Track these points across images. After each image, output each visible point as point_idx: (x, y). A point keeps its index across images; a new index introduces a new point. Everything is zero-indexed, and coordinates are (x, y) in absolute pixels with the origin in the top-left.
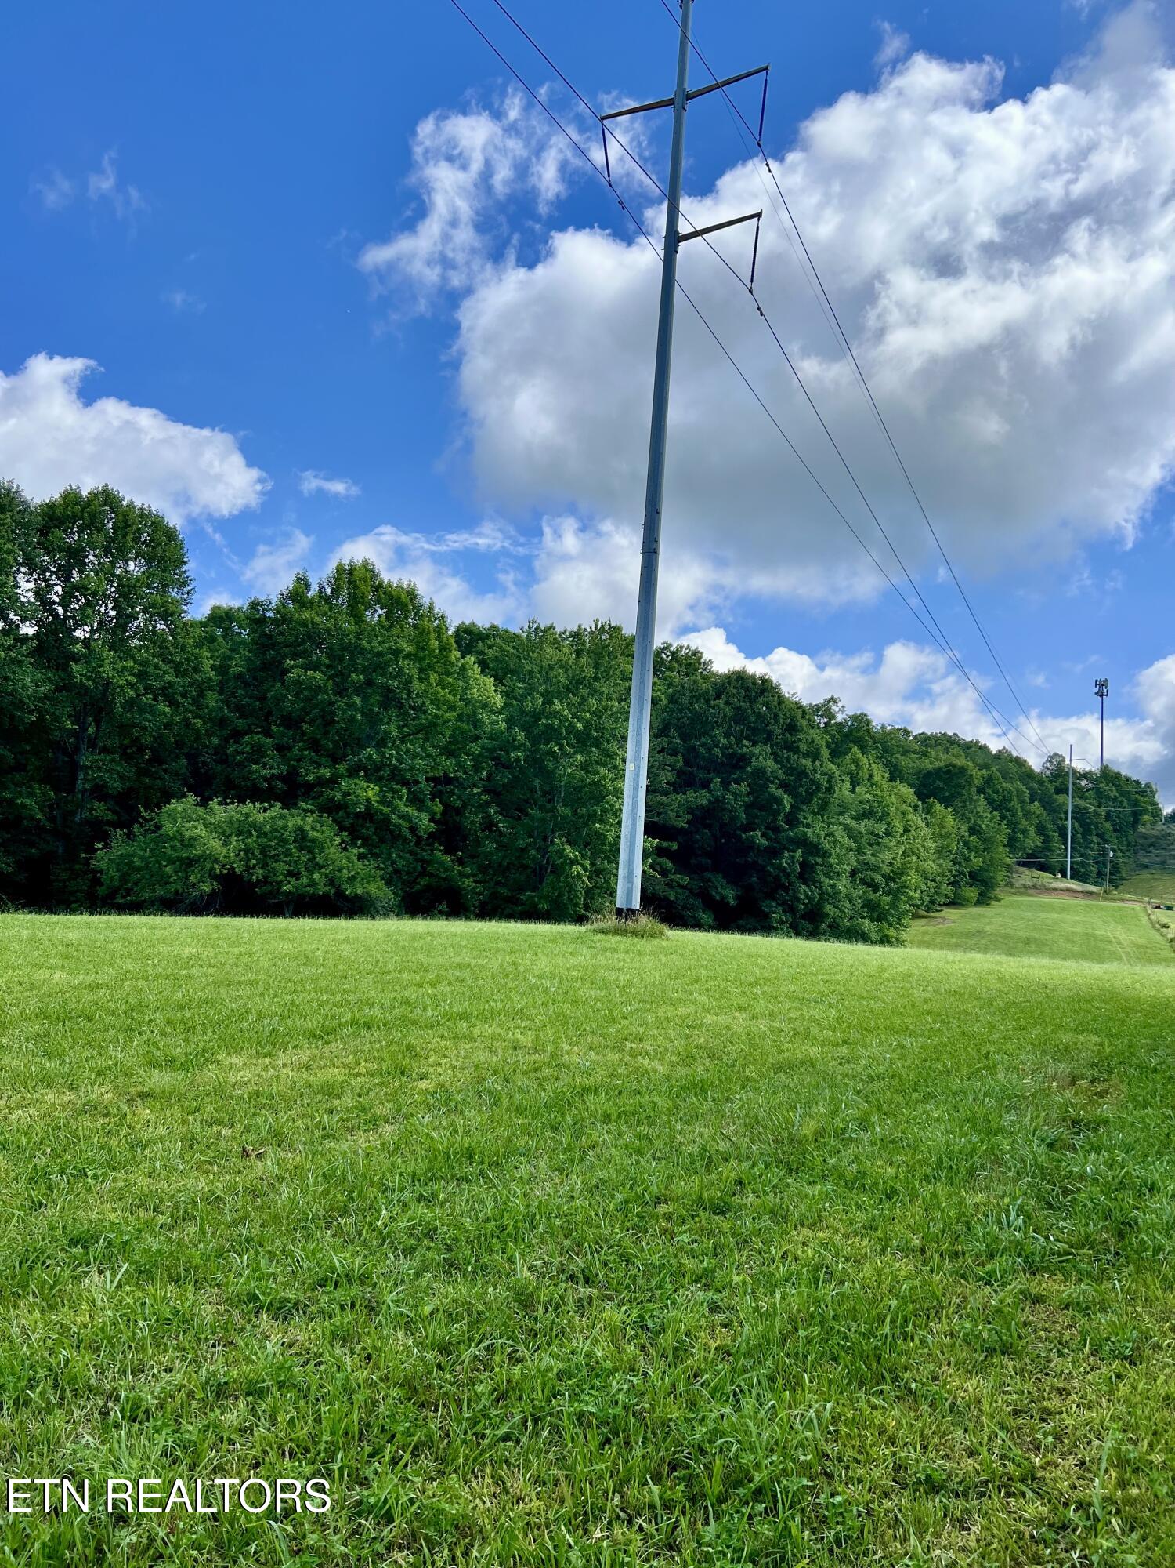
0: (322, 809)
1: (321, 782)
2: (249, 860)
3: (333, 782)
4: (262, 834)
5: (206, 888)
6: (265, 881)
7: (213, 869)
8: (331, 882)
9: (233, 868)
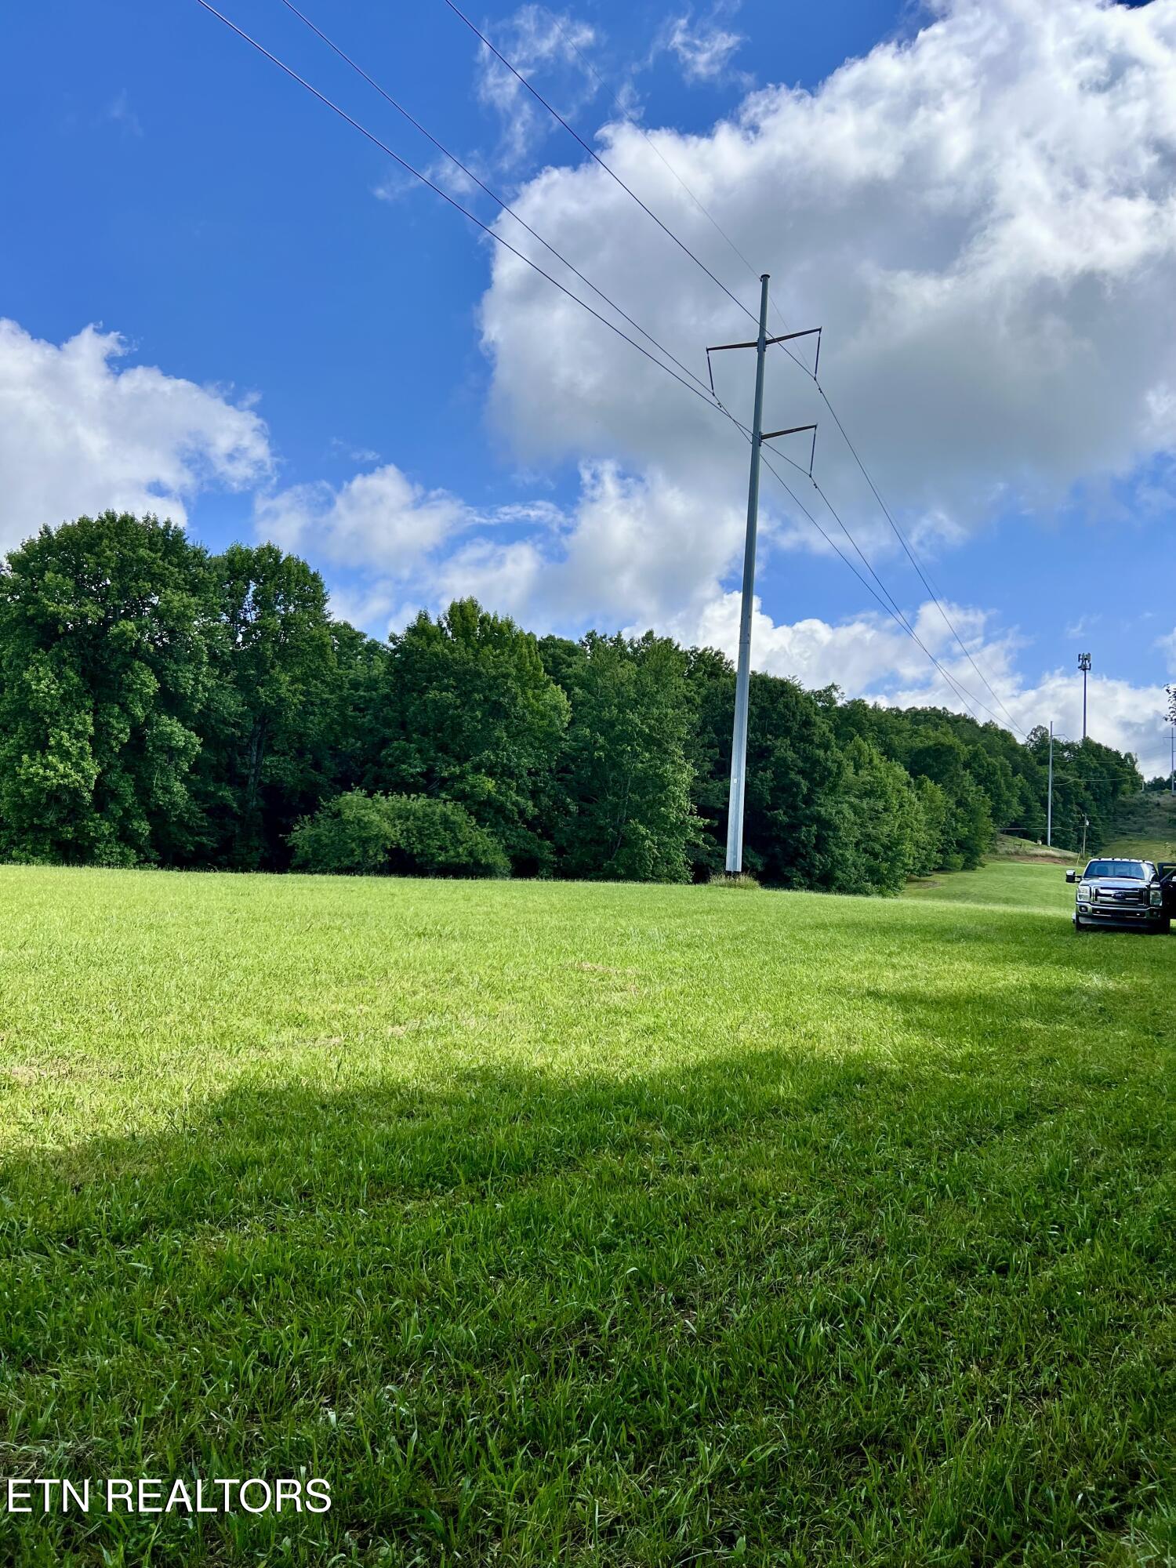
0: (456, 798)
1: (454, 778)
2: (410, 838)
3: (462, 777)
4: (417, 819)
5: (380, 858)
6: (422, 854)
7: (383, 845)
8: (471, 854)
9: (398, 844)
